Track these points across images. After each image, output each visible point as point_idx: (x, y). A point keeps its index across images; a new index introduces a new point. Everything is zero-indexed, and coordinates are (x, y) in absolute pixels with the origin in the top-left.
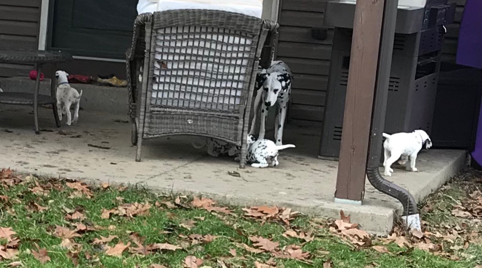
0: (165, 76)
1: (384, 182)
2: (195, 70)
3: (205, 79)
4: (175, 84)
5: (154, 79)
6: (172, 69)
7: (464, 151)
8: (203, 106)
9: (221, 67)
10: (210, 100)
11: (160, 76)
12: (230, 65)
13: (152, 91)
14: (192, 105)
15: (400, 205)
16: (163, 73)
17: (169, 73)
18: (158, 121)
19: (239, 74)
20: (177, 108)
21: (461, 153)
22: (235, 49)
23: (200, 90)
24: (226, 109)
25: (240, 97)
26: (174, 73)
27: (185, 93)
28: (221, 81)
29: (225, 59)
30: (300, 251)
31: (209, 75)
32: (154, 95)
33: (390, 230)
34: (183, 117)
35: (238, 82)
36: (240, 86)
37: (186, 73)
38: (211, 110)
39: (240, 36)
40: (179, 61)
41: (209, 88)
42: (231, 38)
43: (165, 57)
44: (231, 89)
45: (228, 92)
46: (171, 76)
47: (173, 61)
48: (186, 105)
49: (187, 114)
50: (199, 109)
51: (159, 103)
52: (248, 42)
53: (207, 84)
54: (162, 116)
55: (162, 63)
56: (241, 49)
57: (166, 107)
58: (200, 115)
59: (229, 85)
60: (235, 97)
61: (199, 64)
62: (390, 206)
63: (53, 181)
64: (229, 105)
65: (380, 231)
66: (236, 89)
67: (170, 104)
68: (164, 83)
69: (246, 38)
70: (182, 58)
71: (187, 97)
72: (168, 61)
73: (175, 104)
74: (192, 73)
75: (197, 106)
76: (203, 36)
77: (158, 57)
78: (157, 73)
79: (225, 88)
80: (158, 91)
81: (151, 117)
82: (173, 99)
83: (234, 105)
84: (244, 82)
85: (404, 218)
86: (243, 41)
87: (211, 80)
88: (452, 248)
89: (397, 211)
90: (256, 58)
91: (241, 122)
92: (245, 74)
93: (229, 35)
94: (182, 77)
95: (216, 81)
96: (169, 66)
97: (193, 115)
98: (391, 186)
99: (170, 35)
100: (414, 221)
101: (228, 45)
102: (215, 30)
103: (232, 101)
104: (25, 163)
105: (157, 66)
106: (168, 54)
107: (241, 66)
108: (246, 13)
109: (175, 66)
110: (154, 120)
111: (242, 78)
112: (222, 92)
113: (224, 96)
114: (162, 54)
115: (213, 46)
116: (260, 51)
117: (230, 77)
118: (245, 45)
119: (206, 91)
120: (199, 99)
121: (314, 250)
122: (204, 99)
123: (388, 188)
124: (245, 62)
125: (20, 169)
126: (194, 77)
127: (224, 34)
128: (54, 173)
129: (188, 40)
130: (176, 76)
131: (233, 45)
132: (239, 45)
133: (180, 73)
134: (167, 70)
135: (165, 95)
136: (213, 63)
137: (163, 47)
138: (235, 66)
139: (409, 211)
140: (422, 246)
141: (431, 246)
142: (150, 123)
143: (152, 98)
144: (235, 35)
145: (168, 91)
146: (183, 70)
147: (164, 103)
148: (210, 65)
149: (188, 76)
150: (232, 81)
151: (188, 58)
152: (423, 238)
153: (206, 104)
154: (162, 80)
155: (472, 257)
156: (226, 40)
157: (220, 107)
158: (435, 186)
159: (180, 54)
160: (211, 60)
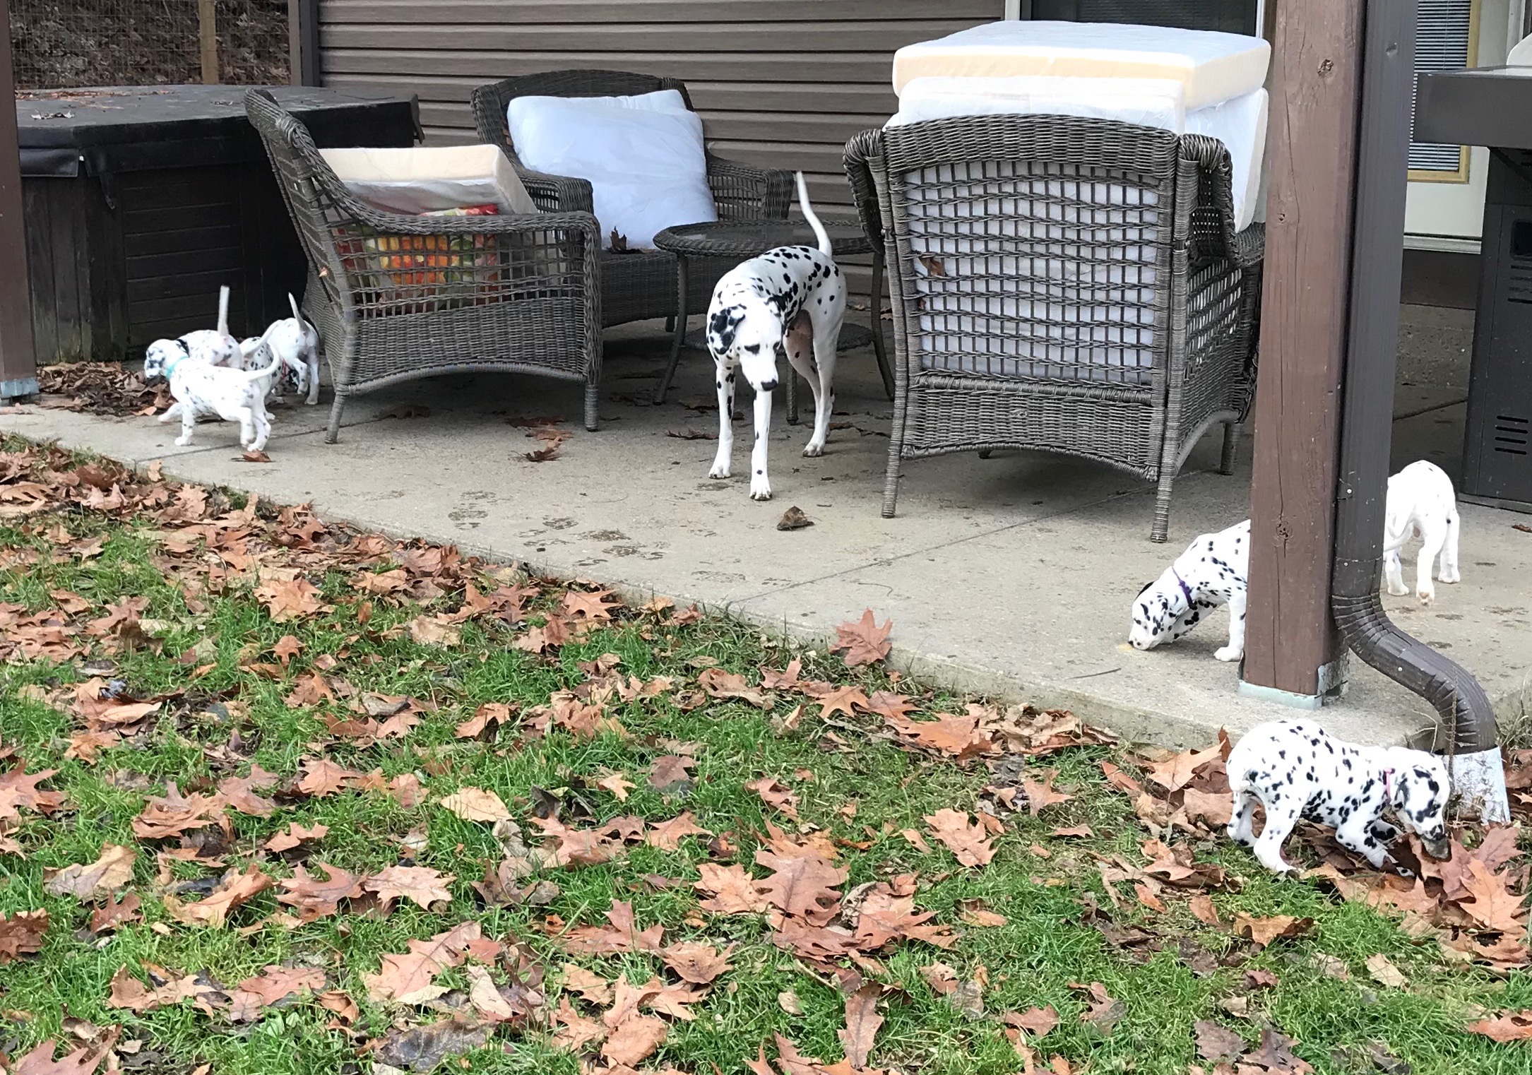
0: (946, 295)
2: (1018, 279)
3: (1048, 301)
4: (974, 315)
5: (919, 301)
6: (958, 279)
8: (1054, 373)
9: (1086, 268)
10: (1070, 355)
11: (933, 296)
13: (920, 334)
14: (1024, 371)
16: (938, 288)
17: (952, 287)
18: (940, 412)
19: (1138, 287)
20: (990, 377)
22: (1117, 218)
23: (1040, 331)
24: (1115, 379)
25: (1152, 349)
26: (966, 287)
27: (1002, 338)
28: (1092, 305)
29: (1093, 245)
31: (1056, 291)
32: (926, 345)
34: (1004, 401)
35: (1138, 306)
36: (1147, 318)
37: (995, 287)
38: (1076, 382)
39: (1126, 182)
40: (971, 256)
41: (1063, 325)
43: (935, 247)
44: (1122, 325)
45: (1115, 336)
46: (959, 295)
47: (958, 256)
48: (1010, 369)
49: (1012, 394)
50: (1046, 380)
51: (939, 365)
52: (1150, 198)
53: (1056, 316)
54: (949, 397)
55: (933, 262)
56: (1133, 218)
58: (1048, 395)
59: (1115, 316)
60: (1137, 347)
61: (1025, 263)
64: (1123, 369)
66: (1137, 327)
67: (967, 367)
68: (945, 314)
69: (1141, 186)
71: (1010, 349)
72: (944, 255)
74: (1010, 287)
75: (1038, 372)
76: (1024, 188)
77: (920, 246)
78: (924, 287)
79: (1106, 325)
80: (934, 334)
81: (922, 402)
82: (974, 356)
83: (1138, 370)
84: (1154, 307)
86: (1133, 196)
90: (1177, 243)
91: (1157, 415)
92: (1154, 287)
93: (1093, 179)
94: (988, 296)
95: (1079, 305)
96: (950, 268)
97: (1029, 395)
99: (939, 186)
101: (1094, 207)
102: (1053, 170)
103: (1130, 360)
105: (922, 269)
106: (941, 237)
107: (1140, 264)
109: (966, 271)
110: (930, 410)
111: (1146, 296)
112: (1099, 335)
114: (926, 236)
115: (1056, 213)
116: (1183, 221)
117: (1115, 295)
118: (1141, 207)
119: (1056, 333)
122: (1055, 355)
124: (1149, 254)
126: (1017, 297)
127: (1078, 179)
129: (985, 199)
130: (973, 295)
131: (1108, 207)
132: (1124, 208)
133: (981, 287)
134: (947, 279)
135: (954, 345)
136: (1063, 258)
137: (925, 220)
138: (1124, 264)
142: (922, 417)
143: (920, 352)
144: (1108, 181)
145: (959, 335)
146: (988, 277)
147: (953, 365)
148: (1055, 265)
149: (1002, 295)
150: (1123, 305)
151: (993, 246)
153: (1061, 366)
154: (939, 305)
156: (1086, 197)
157: (1099, 376)
159: (971, 238)
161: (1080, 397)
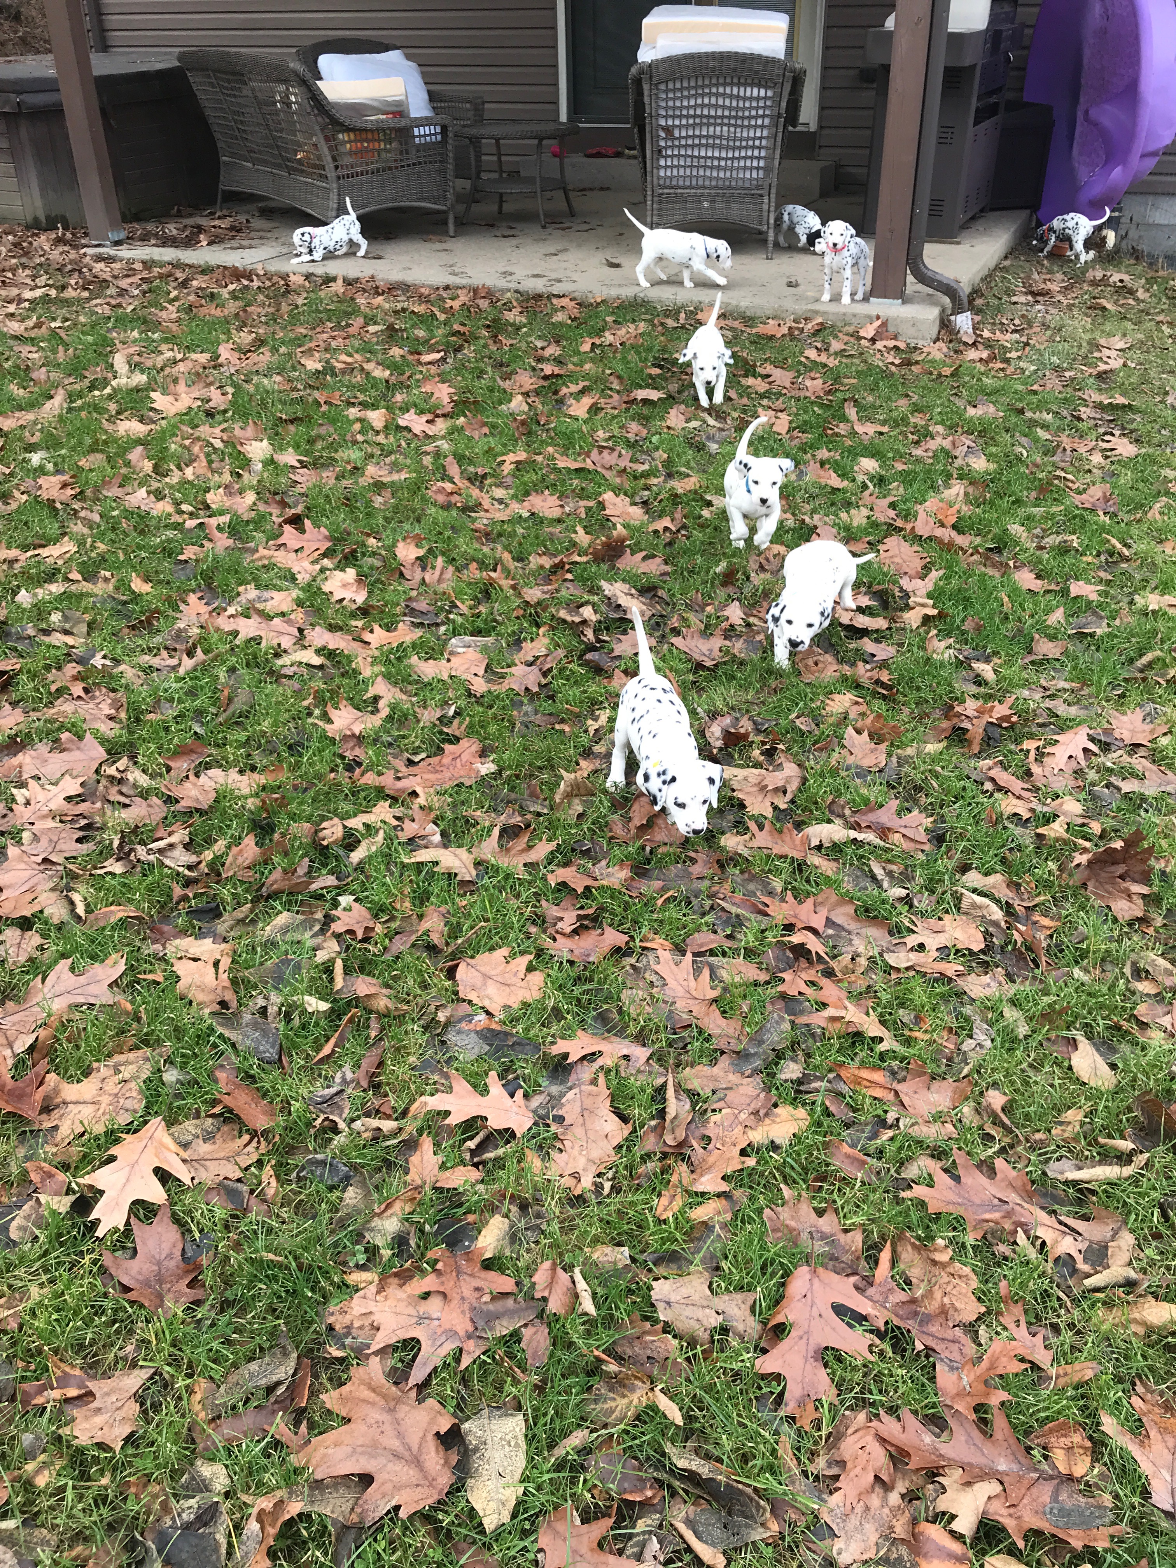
0: (672, 147)
1: (929, 274)
2: (707, 137)
3: (720, 147)
4: (686, 156)
5: (660, 151)
6: (681, 138)
7: (1028, 211)
8: (720, 183)
9: (738, 130)
10: (728, 174)
11: (666, 148)
12: (749, 127)
13: (659, 167)
14: (707, 183)
15: (947, 300)
16: (670, 143)
17: (676, 143)
18: (669, 206)
19: (760, 138)
20: (691, 187)
21: (1024, 214)
22: (754, 104)
23: (716, 163)
24: (747, 185)
25: (764, 169)
26: (683, 142)
27: (698, 167)
28: (740, 148)
29: (743, 118)
30: (820, 381)
31: (724, 142)
32: (662, 173)
33: (934, 336)
34: (699, 199)
35: (760, 148)
36: (763, 154)
37: (697, 141)
38: (730, 187)
39: (759, 86)
40: (687, 126)
41: (726, 159)
42: (749, 89)
43: (670, 123)
44: (752, 158)
45: (748, 163)
46: (679, 147)
47: (680, 127)
48: (700, 183)
49: (702, 195)
50: (716, 187)
51: (668, 183)
52: (770, 93)
53: (723, 155)
54: (673, 199)
55: (668, 130)
56: (761, 104)
57: (677, 187)
58: (718, 195)
59: (749, 153)
60: (758, 168)
61: (711, 129)
62: (935, 304)
63: (538, 297)
64: (751, 179)
65: (923, 338)
66: (759, 158)
67: (681, 183)
68: (672, 156)
69: (766, 87)
70: (691, 121)
71: (701, 173)
72: (674, 126)
73: (687, 183)
74: (704, 141)
75: (714, 183)
76: (714, 90)
77: (662, 122)
78: (662, 143)
79: (745, 158)
80: (666, 167)
81: (660, 202)
82: (684, 177)
83: (757, 179)
84: (766, 148)
85: (952, 318)
86: (762, 93)
87: (727, 148)
88: (1008, 355)
89: (943, 310)
90: (779, 116)
91: (766, 200)
92: (767, 138)
93: (745, 85)
94: (693, 146)
95: (734, 148)
96: (676, 133)
97: (709, 195)
98: (938, 277)
99: (674, 90)
100: (964, 321)
101: (745, 99)
102: (728, 80)
103: (754, 175)
104: (511, 274)
105: (663, 134)
106: (674, 117)
107: (762, 127)
108: (765, 54)
109: (684, 134)
110: (664, 206)
111: (764, 142)
112: (742, 163)
113: (745, 168)
114: (666, 117)
115: (727, 102)
116: (784, 104)
117: (751, 143)
118: (766, 98)
119: (723, 163)
120: (715, 174)
121: (837, 379)
122: (722, 175)
123: (933, 280)
124: (767, 121)
125: (502, 283)
126: (707, 146)
127: (739, 85)
128: (538, 286)
129: (695, 96)
130: (686, 146)
131: (751, 98)
132: (758, 99)
133: (690, 142)
134: (674, 138)
135: (675, 173)
136: (729, 125)
137: (666, 108)
138: (756, 127)
139: (958, 309)
140: (972, 354)
141: (985, 355)
142: (660, 210)
143: (659, 177)
144: (752, 85)
145: (678, 167)
146: (694, 137)
147: (674, 183)
148: (725, 129)
149: (700, 146)
150: (753, 147)
151: (698, 121)
152: (974, 344)
153: (724, 179)
154: (669, 152)
155: (1033, 368)
156: (742, 94)
157: (740, 183)
158: (992, 264)
159: (688, 117)
160: (726, 121)
161: (732, 194)
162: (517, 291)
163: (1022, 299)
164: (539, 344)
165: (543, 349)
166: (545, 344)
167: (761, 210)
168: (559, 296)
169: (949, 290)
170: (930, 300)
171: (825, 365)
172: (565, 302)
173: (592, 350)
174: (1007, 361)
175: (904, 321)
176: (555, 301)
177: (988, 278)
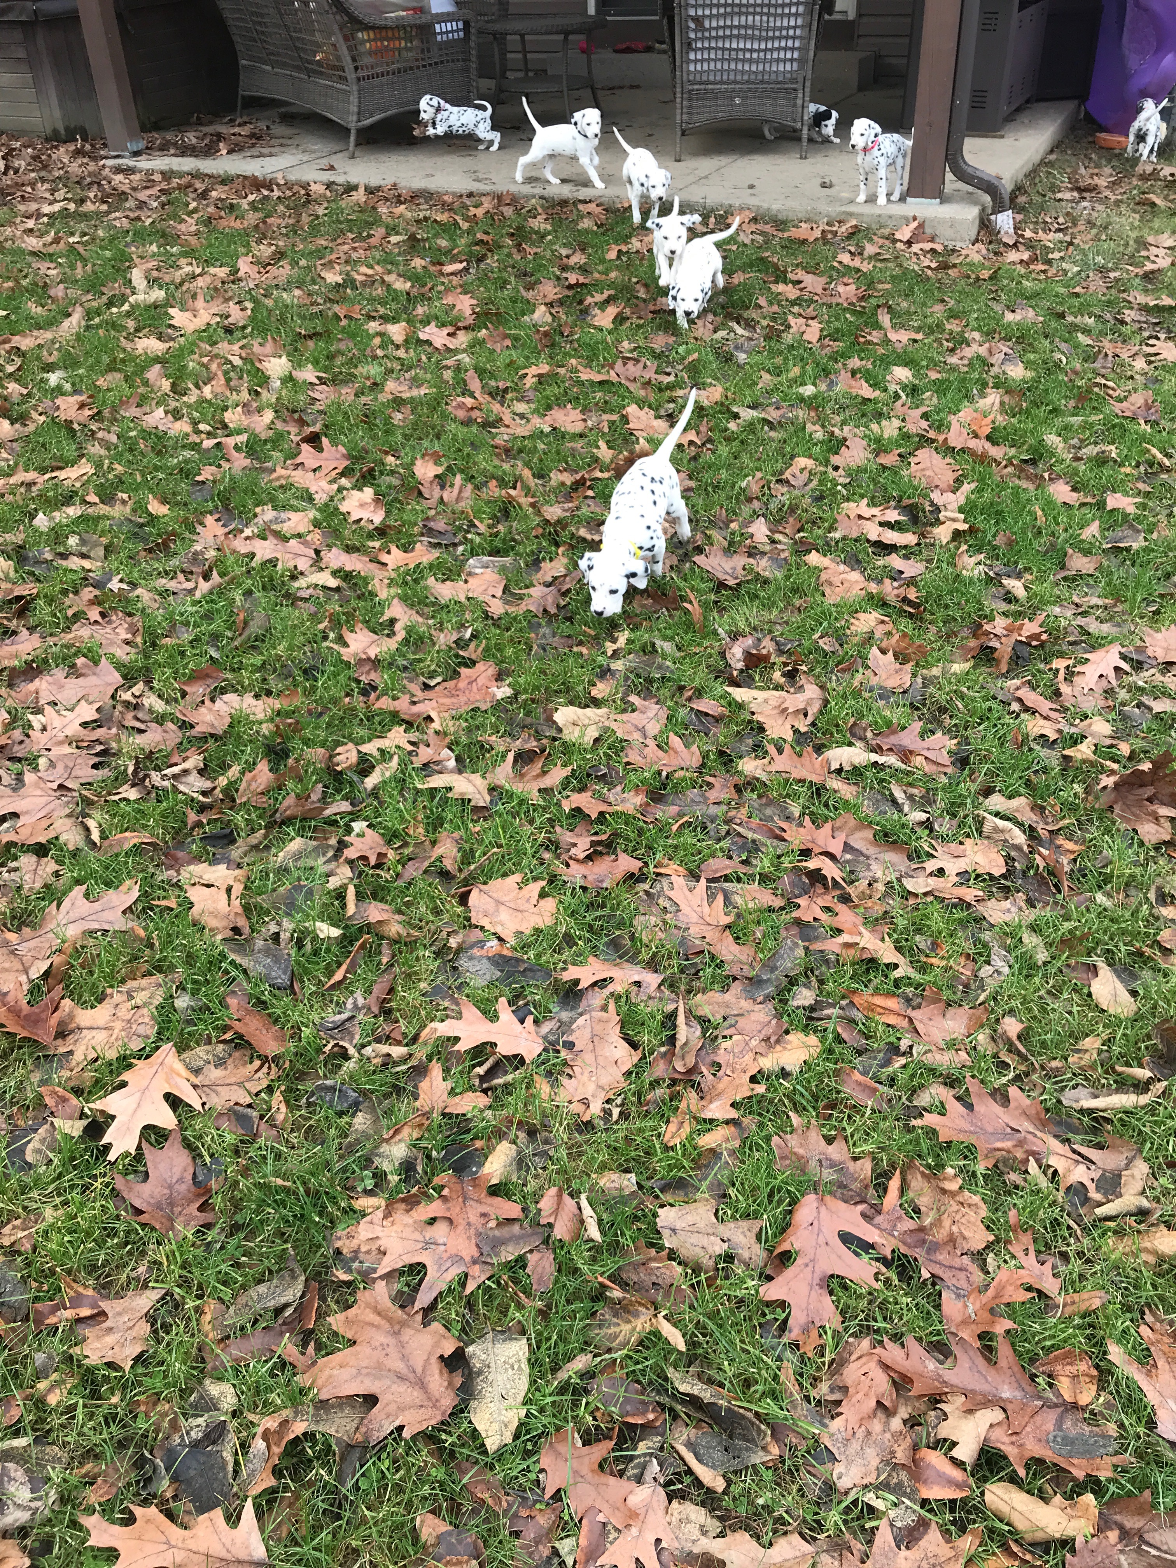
0: (703, 39)
1: (969, 170)
2: (739, 27)
3: (752, 38)
4: (716, 49)
5: (689, 44)
6: (711, 29)
7: (1076, 102)
8: (753, 77)
9: (771, 19)
10: (761, 67)
11: (696, 40)
12: (782, 15)
13: (689, 61)
14: (739, 78)
15: (987, 199)
16: (699, 35)
17: (707, 34)
18: (700, 103)
19: (795, 28)
20: (722, 82)
21: (1071, 105)
23: (748, 55)
24: (781, 79)
25: (799, 60)
26: (714, 33)
27: (729, 60)
28: (773, 38)
29: (776, 6)
30: (854, 287)
31: (757, 33)
32: (692, 68)
33: (973, 238)
34: (729, 94)
35: (794, 38)
36: (797, 44)
37: (728, 32)
38: (762, 82)
40: (718, 16)
41: (759, 51)
43: (700, 12)
44: (785, 49)
45: (782, 55)
46: (710, 39)
47: (711, 17)
48: (732, 77)
49: (734, 91)
50: (748, 82)
51: (698, 78)
53: (756, 46)
54: (704, 95)
55: (698, 20)
57: (708, 82)
58: (750, 90)
59: (783, 44)
60: (792, 60)
61: (743, 18)
62: (975, 203)
63: (564, 203)
64: (784, 72)
65: (962, 240)
66: (793, 49)
67: (711, 78)
68: (702, 49)
70: (722, 10)
71: (733, 66)
72: (704, 16)
73: (718, 78)
74: (735, 32)
75: (746, 77)
77: (692, 12)
78: (692, 35)
79: (779, 49)
80: (696, 61)
81: (690, 99)
82: (715, 71)
83: (791, 72)
84: (800, 38)
85: (993, 217)
87: (760, 39)
88: (1050, 256)
89: (983, 210)
90: (814, 2)
91: (800, 95)
92: (802, 27)
94: (724, 38)
95: (767, 39)
96: (707, 24)
97: (741, 90)
98: (978, 174)
100: (1005, 221)
103: (788, 68)
104: (536, 179)
105: (692, 25)
106: (704, 6)
107: (796, 15)
109: (714, 24)
110: (694, 103)
111: (798, 32)
112: (775, 55)
113: (778, 60)
114: (696, 6)
117: (784, 33)
119: (755, 55)
120: (747, 68)
121: (870, 285)
122: (754, 68)
123: (974, 177)
124: (801, 9)
125: (526, 189)
126: (738, 37)
128: (564, 191)
130: (717, 38)
133: (721, 33)
134: (704, 29)
135: (705, 67)
136: (761, 14)
138: (789, 15)
139: (999, 207)
140: (1013, 256)
141: (1026, 256)
142: (690, 107)
143: (689, 72)
145: (709, 60)
146: (724, 27)
147: (705, 78)
148: (758, 18)
149: (731, 37)
150: (787, 38)
151: (729, 10)
152: (1015, 245)
153: (756, 73)
154: (699, 45)
155: (1076, 269)
157: (773, 77)
158: (1037, 159)
159: (718, 6)
160: (758, 9)
161: (765, 90)
162: (542, 197)
163: (1067, 195)
164: (564, 252)
165: (568, 257)
166: (570, 252)
167: (795, 105)
168: (585, 202)
169: (990, 188)
170: (969, 199)
171: (858, 270)
172: (592, 207)
173: (619, 257)
174: (1049, 262)
175: (942, 222)
176: (581, 207)
177: (1032, 174)
